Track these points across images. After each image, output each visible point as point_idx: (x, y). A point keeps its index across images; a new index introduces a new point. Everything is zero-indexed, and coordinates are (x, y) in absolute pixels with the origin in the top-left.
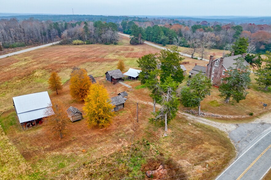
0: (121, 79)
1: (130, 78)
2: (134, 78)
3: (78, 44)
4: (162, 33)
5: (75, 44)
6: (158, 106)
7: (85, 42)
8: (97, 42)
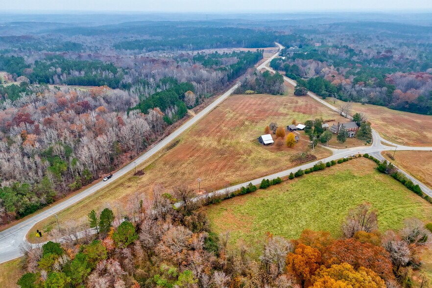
0: (295, 130)
1: (299, 129)
2: (301, 130)
3: (250, 94)
4: (324, 87)
5: (247, 94)
6: (312, 142)
7: (256, 92)
8: (266, 92)
